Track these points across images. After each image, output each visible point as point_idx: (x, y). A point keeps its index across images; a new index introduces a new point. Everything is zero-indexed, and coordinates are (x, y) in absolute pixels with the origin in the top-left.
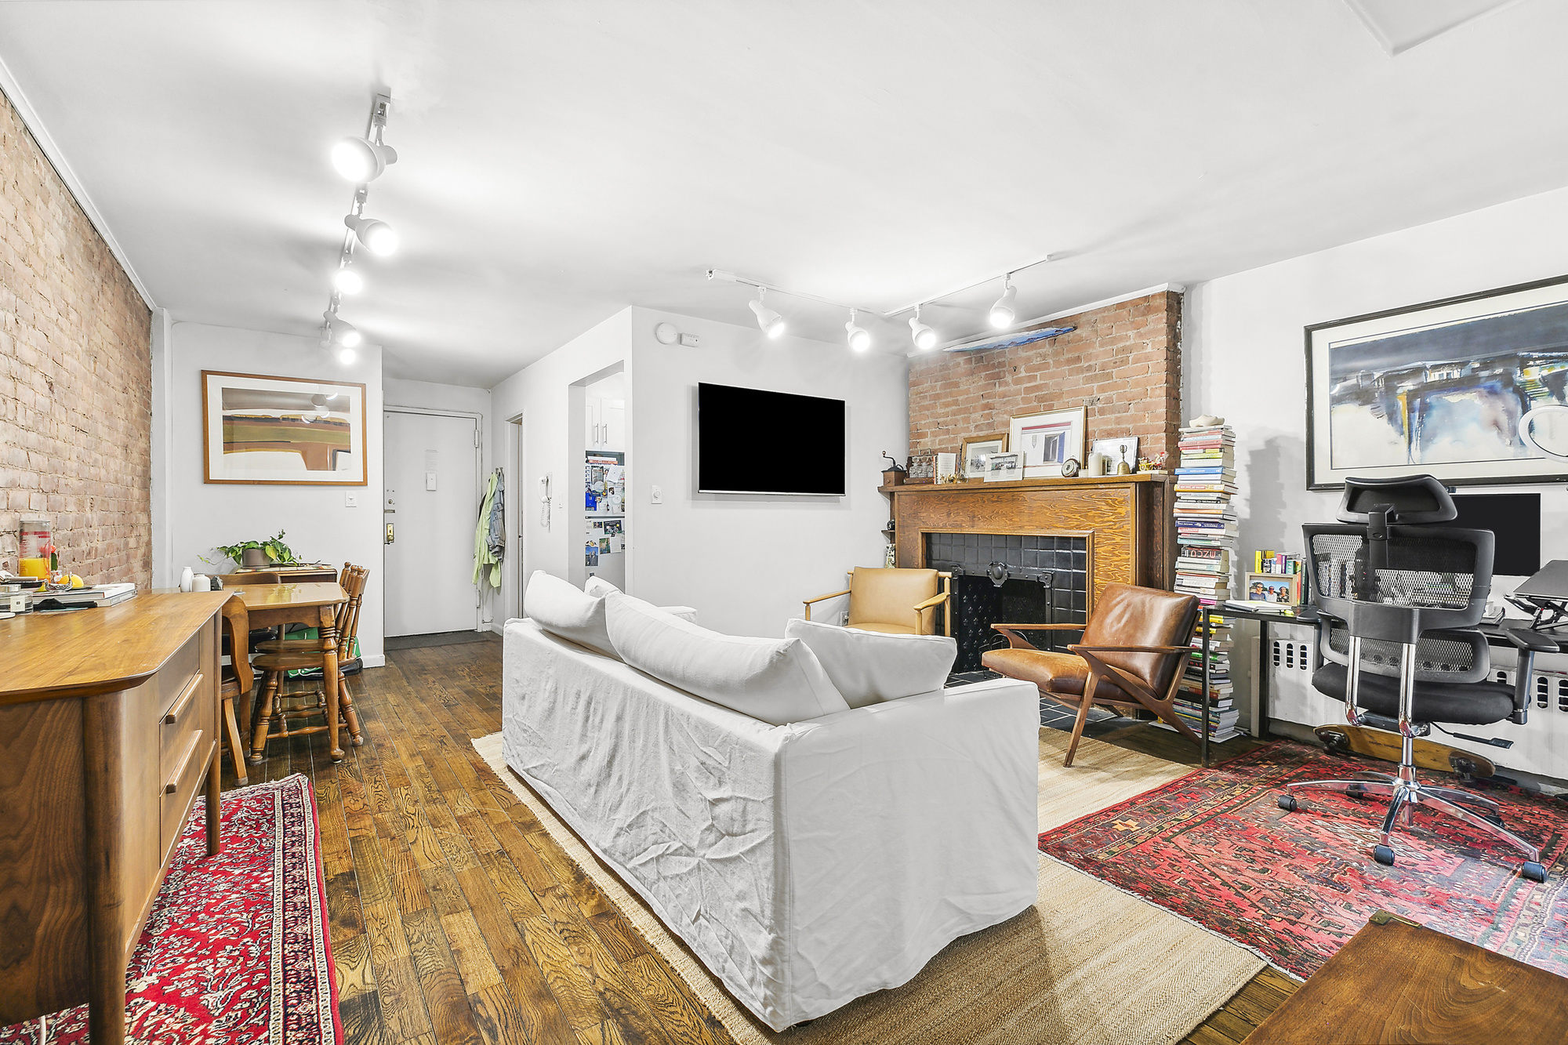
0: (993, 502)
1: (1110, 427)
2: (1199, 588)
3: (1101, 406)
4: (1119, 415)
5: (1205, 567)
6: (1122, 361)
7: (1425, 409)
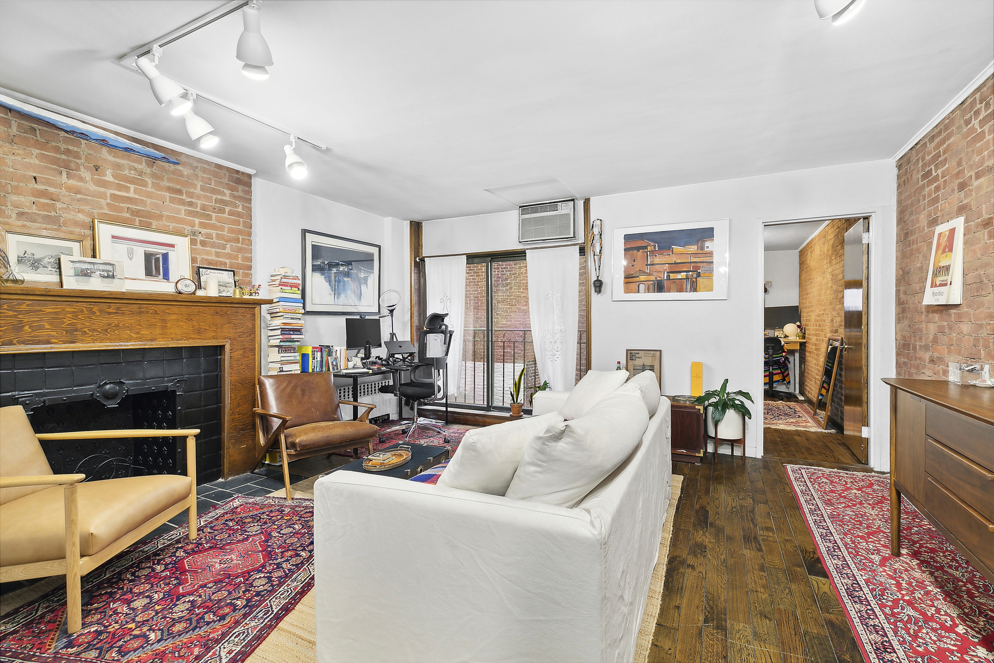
0: (110, 313)
1: (210, 258)
2: (291, 371)
3: (203, 239)
4: (218, 250)
5: (293, 358)
6: (220, 210)
7: (339, 281)
